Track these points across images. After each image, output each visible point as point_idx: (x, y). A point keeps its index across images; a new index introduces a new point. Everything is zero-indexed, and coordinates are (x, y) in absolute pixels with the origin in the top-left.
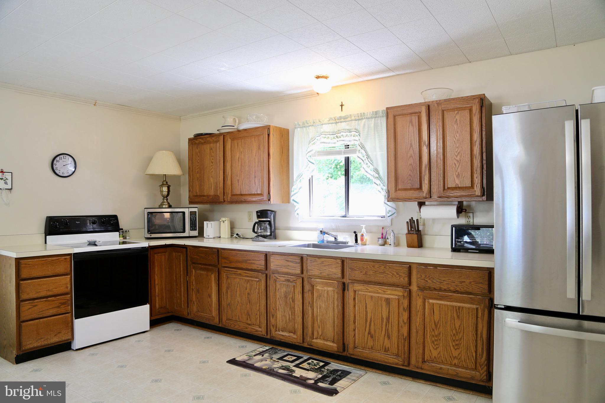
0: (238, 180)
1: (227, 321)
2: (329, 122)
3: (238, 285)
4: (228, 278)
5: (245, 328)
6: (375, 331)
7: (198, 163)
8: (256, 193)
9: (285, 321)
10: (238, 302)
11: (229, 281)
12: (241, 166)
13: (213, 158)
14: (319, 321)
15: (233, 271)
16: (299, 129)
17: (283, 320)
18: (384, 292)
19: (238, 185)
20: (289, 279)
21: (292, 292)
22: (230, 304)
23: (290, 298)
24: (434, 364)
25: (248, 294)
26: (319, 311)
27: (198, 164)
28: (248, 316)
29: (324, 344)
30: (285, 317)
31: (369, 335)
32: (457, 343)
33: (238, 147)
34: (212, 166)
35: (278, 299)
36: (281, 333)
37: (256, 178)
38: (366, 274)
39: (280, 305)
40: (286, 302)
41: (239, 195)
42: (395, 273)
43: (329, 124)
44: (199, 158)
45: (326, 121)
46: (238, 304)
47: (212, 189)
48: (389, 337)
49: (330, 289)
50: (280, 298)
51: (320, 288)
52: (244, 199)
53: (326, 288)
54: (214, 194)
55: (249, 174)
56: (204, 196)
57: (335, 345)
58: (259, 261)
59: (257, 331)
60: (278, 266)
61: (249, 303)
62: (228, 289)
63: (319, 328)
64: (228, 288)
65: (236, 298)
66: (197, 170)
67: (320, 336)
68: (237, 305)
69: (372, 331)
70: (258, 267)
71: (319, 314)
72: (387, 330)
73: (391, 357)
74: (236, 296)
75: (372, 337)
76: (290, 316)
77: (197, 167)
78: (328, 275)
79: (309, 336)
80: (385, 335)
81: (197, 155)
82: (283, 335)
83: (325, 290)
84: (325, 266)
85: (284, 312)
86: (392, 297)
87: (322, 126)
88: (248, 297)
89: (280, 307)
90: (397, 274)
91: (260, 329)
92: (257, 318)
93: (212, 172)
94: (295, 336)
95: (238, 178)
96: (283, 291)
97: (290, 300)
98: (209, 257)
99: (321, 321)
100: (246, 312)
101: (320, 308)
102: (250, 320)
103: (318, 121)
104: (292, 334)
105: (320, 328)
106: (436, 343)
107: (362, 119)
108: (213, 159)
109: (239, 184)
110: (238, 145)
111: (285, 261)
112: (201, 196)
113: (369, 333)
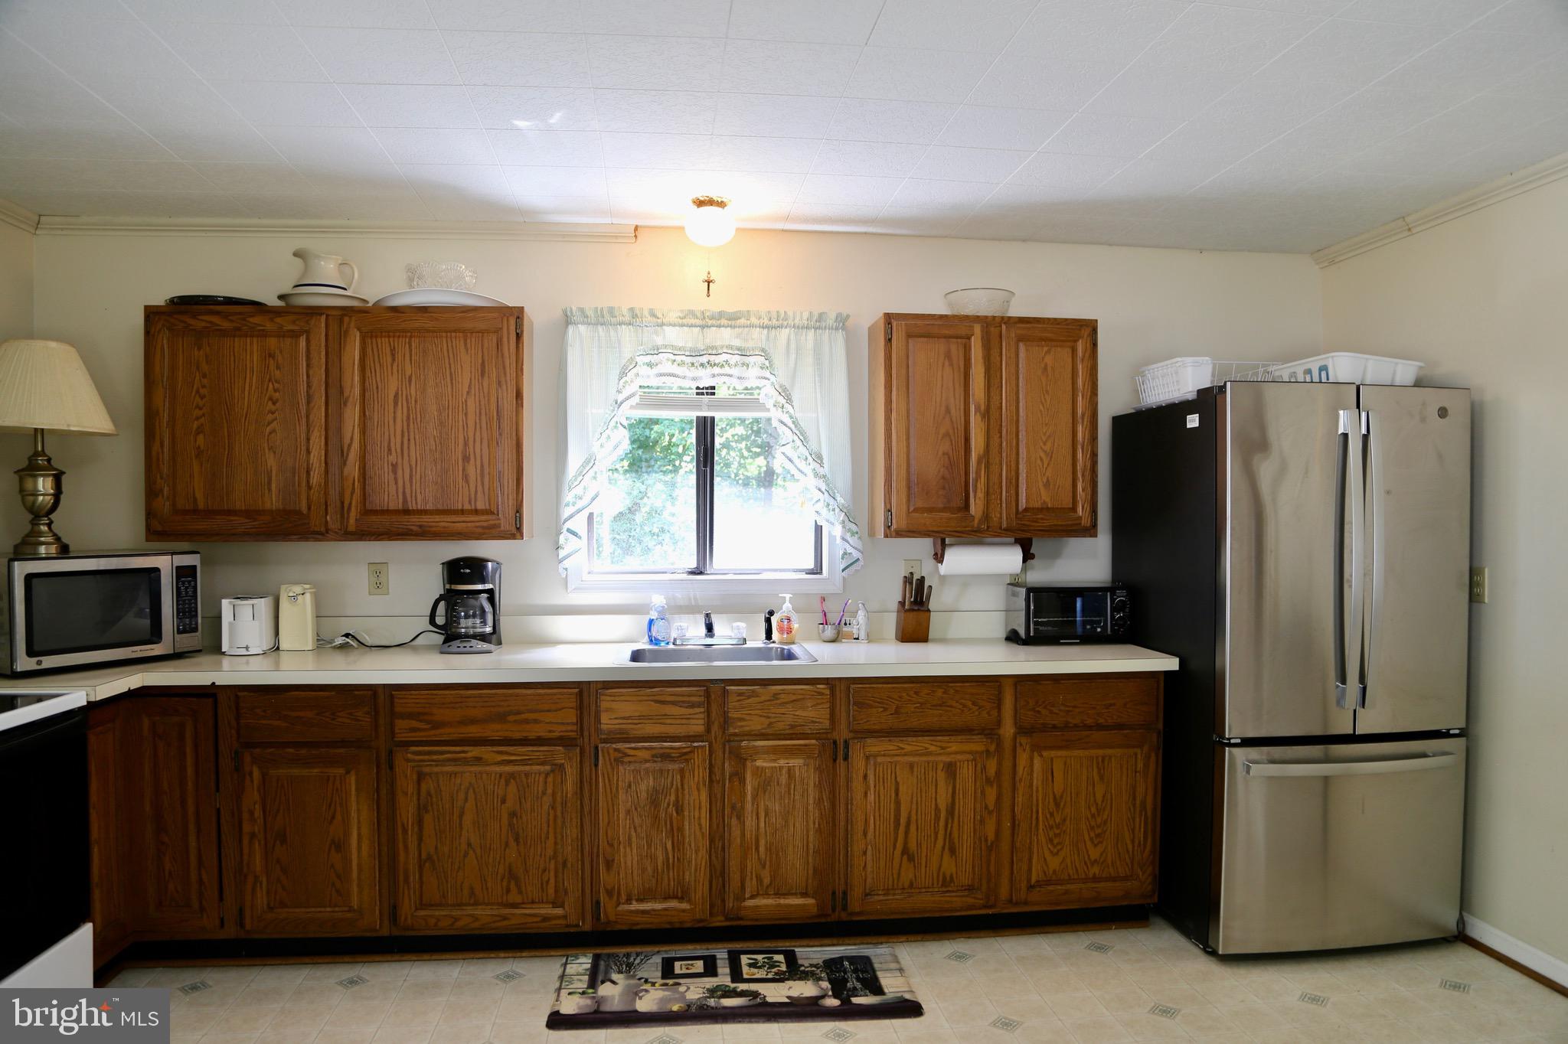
0: (394, 466)
1: (422, 913)
2: (685, 321)
3: (467, 793)
4: (421, 777)
5: (498, 919)
6: (919, 845)
7: (202, 397)
8: (467, 507)
9: (650, 870)
10: (469, 845)
11: (428, 785)
12: (408, 425)
13: (276, 385)
14: (762, 849)
15: (449, 752)
16: (582, 328)
17: (644, 870)
18: (943, 748)
19: (392, 482)
20: (668, 751)
21: (674, 786)
22: (435, 857)
23: (669, 804)
24: (1051, 888)
25: (513, 814)
26: (762, 825)
27: (201, 403)
28: (509, 882)
29: (779, 905)
30: (653, 858)
31: (905, 857)
32: (1099, 831)
33: (394, 360)
34: (273, 413)
35: (628, 812)
36: (635, 906)
37: (468, 462)
38: (897, 712)
39: (635, 828)
40: (656, 817)
41: (397, 512)
42: (969, 704)
43: (682, 325)
44: (205, 381)
45: (673, 317)
46: (471, 852)
47: (270, 490)
48: (953, 851)
49: (796, 762)
50: (636, 809)
51: (765, 764)
52: (420, 526)
53: (782, 762)
54: (281, 507)
55: (439, 448)
56: (230, 512)
57: (811, 901)
58: (556, 711)
59: (546, 919)
60: (630, 721)
61: (517, 840)
62: (427, 811)
63: (764, 867)
64: (422, 809)
65: (460, 836)
66: (195, 425)
67: (767, 887)
68: (466, 855)
69: (913, 845)
70: (550, 731)
71: (762, 830)
72: (949, 835)
73: (956, 896)
74: (461, 828)
75: (911, 859)
76: (667, 854)
77: (197, 413)
78: (792, 727)
79: (732, 895)
80: (943, 848)
81: (198, 368)
82: (644, 912)
83: (781, 768)
84: (784, 704)
85: (649, 846)
86: (959, 757)
87: (659, 328)
88: (511, 825)
89: (634, 834)
90: (974, 704)
91: (559, 911)
92: (548, 882)
93: (273, 431)
94: (685, 906)
95: (392, 458)
96: (643, 787)
97: (670, 810)
98: (334, 719)
99: (769, 849)
100: (501, 871)
101: (766, 815)
102: (520, 892)
103: (646, 313)
104: (673, 904)
105: (767, 866)
106: (1055, 842)
107: (781, 327)
108: (276, 391)
109: (396, 479)
110: (393, 355)
111: (652, 703)
112: (209, 513)
113: (905, 851)
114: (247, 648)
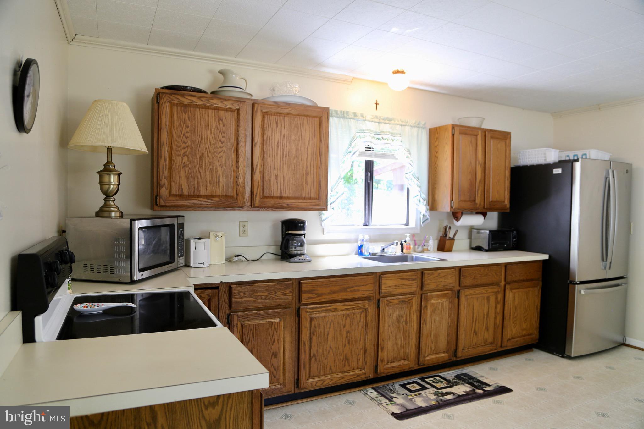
0: (277, 176)
1: (310, 380)
3: (330, 325)
4: (311, 319)
5: (340, 378)
6: (478, 328)
7: (186, 138)
8: (307, 196)
9: (396, 349)
10: (330, 347)
11: (314, 323)
12: (283, 157)
13: (223, 134)
14: (432, 336)
15: (324, 307)
16: (335, 119)
17: (394, 350)
18: (487, 291)
19: (275, 183)
20: (404, 299)
21: (405, 314)
22: (316, 355)
23: (403, 321)
24: (513, 340)
25: (348, 332)
26: (433, 326)
27: (186, 141)
28: (345, 361)
29: (437, 358)
30: (397, 344)
31: (475, 333)
32: (526, 318)
33: (277, 126)
34: (221, 148)
35: (389, 326)
36: (390, 365)
37: (308, 176)
38: (474, 278)
39: (392, 333)
40: (399, 327)
41: (277, 198)
42: (494, 274)
43: (372, 121)
44: (188, 130)
45: (369, 117)
46: (331, 350)
47: (219, 186)
48: (488, 330)
49: (444, 300)
50: (392, 324)
51: (434, 302)
52: (287, 204)
53: (439, 300)
54: (224, 194)
55: (296, 168)
56: (199, 196)
57: (446, 355)
58: (365, 285)
59: (358, 375)
60: (392, 288)
61: (349, 343)
62: (314, 335)
63: (432, 343)
64: (311, 334)
65: (327, 344)
66: (183, 151)
67: (433, 351)
68: (329, 352)
69: (477, 329)
70: (363, 294)
71: (433, 328)
72: (487, 324)
73: (488, 347)
74: (328, 341)
75: (476, 334)
76: (402, 342)
77: (184, 145)
78: (444, 286)
79: (422, 356)
80: (485, 329)
81: (185, 123)
82: (393, 367)
83: (439, 303)
84: (441, 277)
85: (396, 339)
86: (490, 294)
87: (363, 122)
88: (347, 337)
89: (391, 335)
90: (496, 274)
91: (363, 372)
92: (359, 360)
93: (221, 157)
94: (407, 362)
95: (276, 172)
96: (395, 315)
97: (403, 324)
98: (275, 296)
99: (434, 336)
100: (342, 358)
101: (434, 322)
102: (349, 366)
103: (359, 115)
104: (402, 362)
105: (434, 343)
106: (515, 323)
107: (405, 125)
108: (223, 137)
109: (277, 182)
110: (277, 124)
111: (400, 280)
112: (189, 196)
113: (475, 331)
114: (203, 263)
